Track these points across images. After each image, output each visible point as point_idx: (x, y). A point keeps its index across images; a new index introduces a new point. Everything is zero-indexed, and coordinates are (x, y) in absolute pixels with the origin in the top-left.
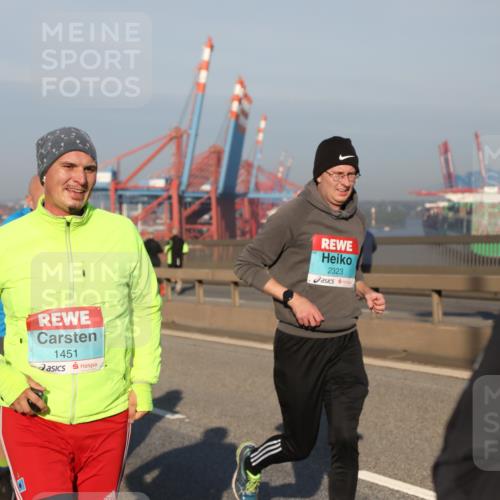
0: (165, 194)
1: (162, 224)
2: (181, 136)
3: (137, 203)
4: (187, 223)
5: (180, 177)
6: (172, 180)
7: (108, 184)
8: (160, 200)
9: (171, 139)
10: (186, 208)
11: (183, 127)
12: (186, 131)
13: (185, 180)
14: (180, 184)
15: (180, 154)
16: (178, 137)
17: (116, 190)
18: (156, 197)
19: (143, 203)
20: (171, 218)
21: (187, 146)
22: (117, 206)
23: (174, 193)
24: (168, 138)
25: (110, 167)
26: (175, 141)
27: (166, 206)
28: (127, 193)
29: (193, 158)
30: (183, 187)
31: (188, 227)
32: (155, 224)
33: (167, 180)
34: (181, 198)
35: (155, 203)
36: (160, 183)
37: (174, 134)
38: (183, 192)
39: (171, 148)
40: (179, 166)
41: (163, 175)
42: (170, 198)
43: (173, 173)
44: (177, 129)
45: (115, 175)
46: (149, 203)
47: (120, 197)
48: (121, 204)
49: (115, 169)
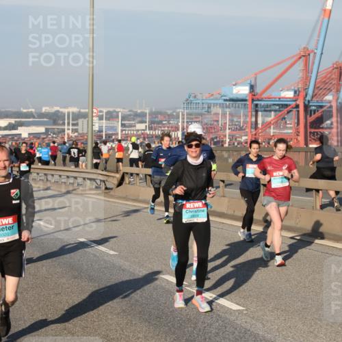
0: (293, 103)
1: (290, 128)
2: (309, 55)
3: (270, 111)
4: (311, 127)
5: (306, 89)
6: (299, 92)
7: (247, 95)
8: (289, 108)
9: (300, 58)
10: (311, 116)
11: (311, 47)
12: (312, 51)
13: (310, 92)
14: (306, 95)
15: (307, 69)
16: (305, 56)
17: (253, 100)
18: (287, 106)
19: (275, 111)
20: (298, 124)
21: (313, 63)
22: (254, 113)
23: (301, 103)
24: (299, 57)
25: (249, 82)
26: (303, 58)
27: (294, 113)
28: (262, 103)
29: (318, 73)
30: (309, 98)
31: (313, 130)
32: (285, 128)
33: (295, 92)
34: (306, 107)
35: (285, 110)
36: (290, 94)
37: (302, 54)
38: (309, 101)
39: (300, 65)
40: (306, 80)
41: (293, 88)
42: (297, 106)
43: (300, 86)
44: (306, 49)
45: (252, 87)
46: (280, 111)
47: (257, 105)
48: (257, 112)
49: (253, 83)
